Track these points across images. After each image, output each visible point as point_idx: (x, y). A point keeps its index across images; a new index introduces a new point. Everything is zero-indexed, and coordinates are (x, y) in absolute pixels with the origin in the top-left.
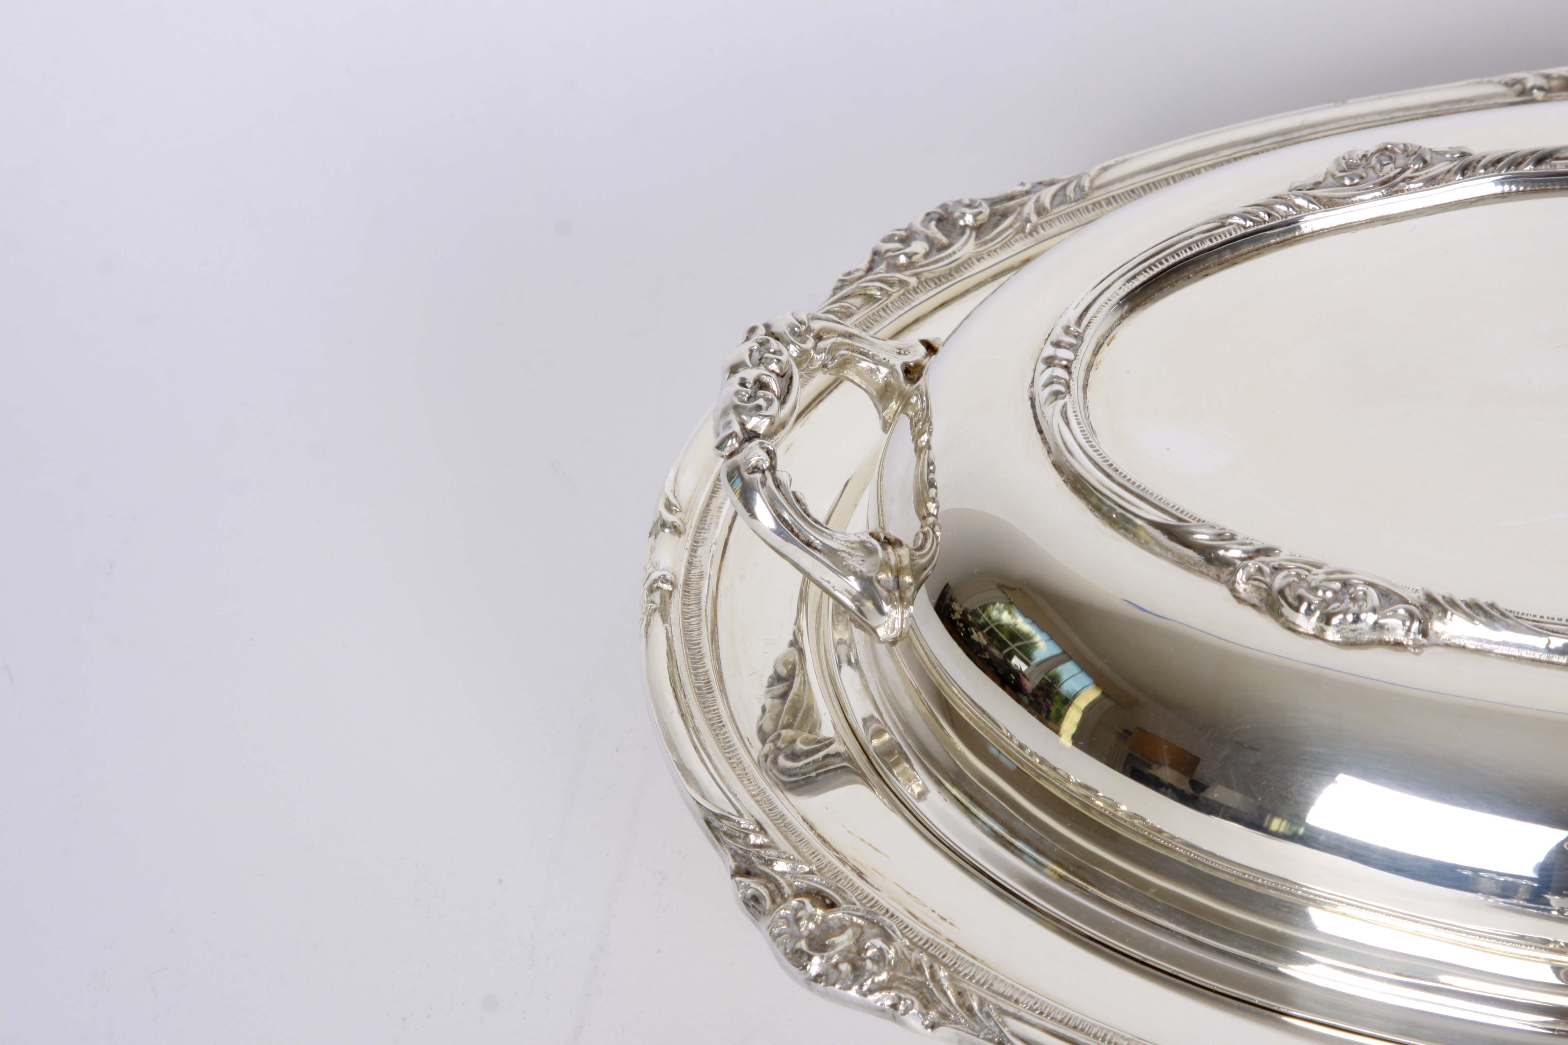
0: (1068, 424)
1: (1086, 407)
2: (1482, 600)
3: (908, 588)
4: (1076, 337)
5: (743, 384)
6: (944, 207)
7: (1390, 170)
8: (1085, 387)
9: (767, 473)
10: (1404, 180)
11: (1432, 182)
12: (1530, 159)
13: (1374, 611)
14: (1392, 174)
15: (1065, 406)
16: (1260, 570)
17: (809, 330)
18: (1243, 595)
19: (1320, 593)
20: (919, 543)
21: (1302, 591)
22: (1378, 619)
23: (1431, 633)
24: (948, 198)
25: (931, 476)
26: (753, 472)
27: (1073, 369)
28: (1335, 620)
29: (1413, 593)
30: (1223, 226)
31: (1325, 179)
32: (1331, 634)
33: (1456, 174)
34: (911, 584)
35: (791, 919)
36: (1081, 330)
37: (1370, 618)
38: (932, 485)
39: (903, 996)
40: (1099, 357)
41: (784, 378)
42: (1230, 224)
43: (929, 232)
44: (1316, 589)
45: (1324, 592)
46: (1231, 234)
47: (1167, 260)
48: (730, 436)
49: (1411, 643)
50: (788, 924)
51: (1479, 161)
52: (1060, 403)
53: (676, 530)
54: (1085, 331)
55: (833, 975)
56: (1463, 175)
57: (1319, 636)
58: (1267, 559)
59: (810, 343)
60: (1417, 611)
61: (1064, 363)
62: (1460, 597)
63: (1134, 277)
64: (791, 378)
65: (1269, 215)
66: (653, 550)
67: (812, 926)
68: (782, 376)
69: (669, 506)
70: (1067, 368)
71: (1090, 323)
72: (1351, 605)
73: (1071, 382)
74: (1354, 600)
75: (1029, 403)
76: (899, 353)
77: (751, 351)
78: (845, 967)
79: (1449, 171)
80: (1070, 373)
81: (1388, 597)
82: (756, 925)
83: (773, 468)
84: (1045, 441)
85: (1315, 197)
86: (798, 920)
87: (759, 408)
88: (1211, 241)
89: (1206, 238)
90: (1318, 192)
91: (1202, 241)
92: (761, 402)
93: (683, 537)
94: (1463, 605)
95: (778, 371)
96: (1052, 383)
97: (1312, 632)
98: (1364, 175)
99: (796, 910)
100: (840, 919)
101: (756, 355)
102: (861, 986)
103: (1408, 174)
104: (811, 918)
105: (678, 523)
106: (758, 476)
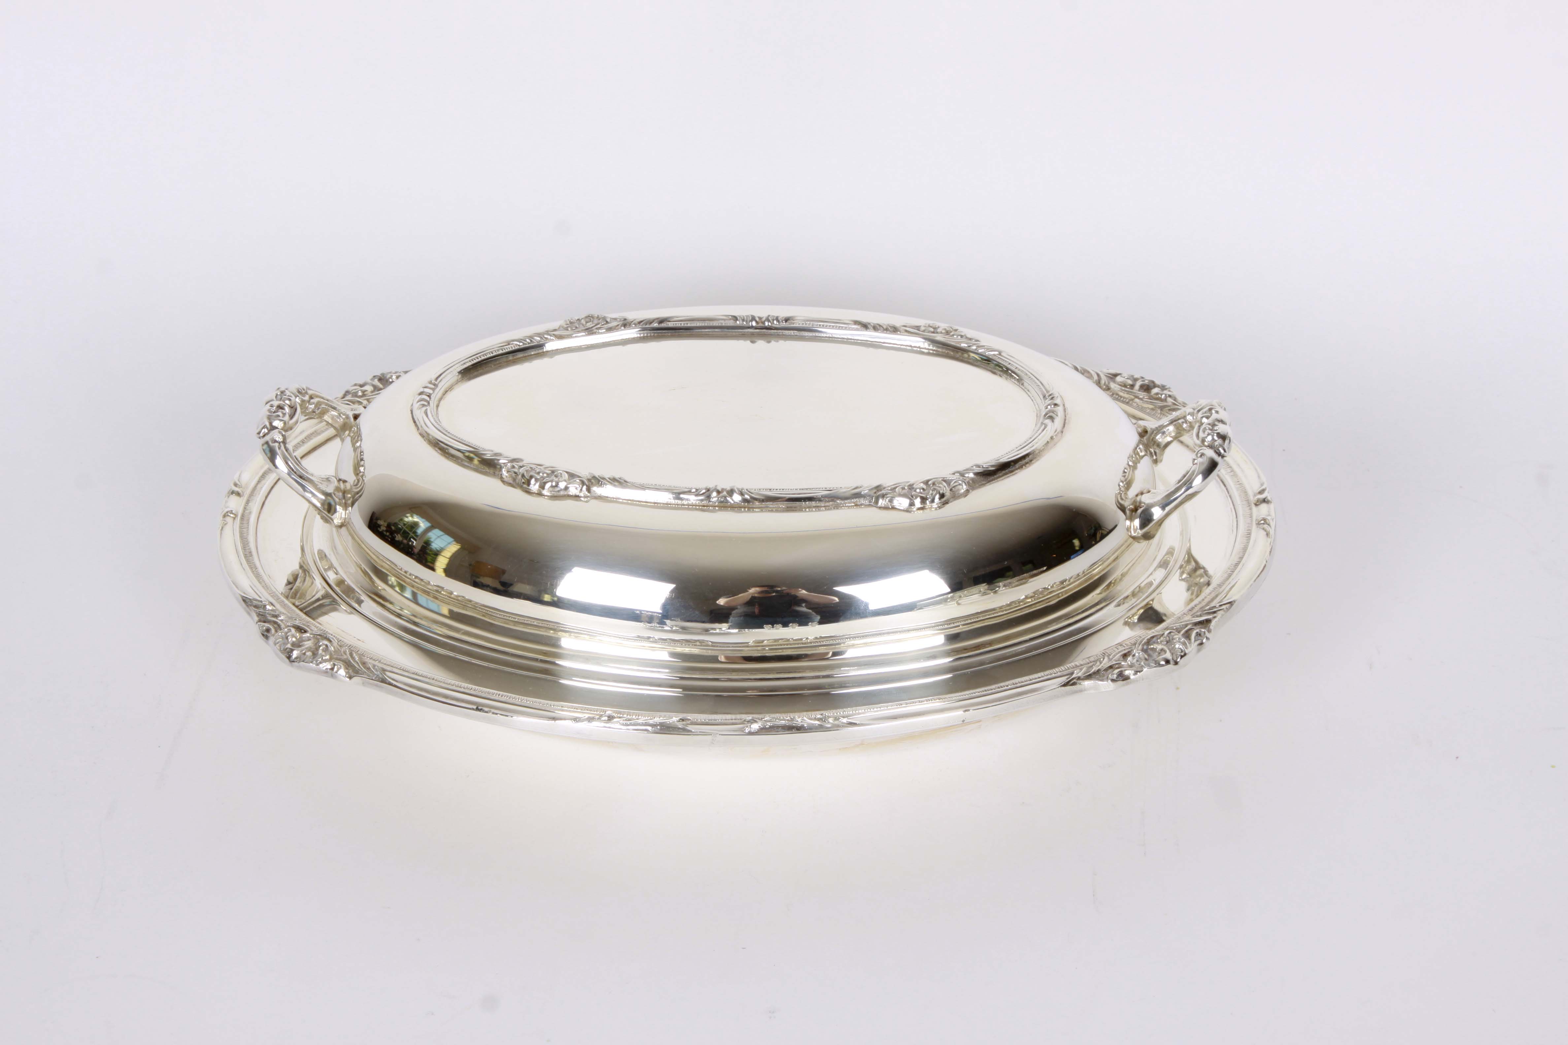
0: (427, 416)
1: (437, 414)
2: (617, 476)
3: (350, 499)
4: (434, 385)
5: (272, 406)
6: (383, 374)
7: (589, 325)
8: (438, 406)
9: (281, 444)
10: (596, 329)
11: (610, 330)
12: (656, 321)
13: (565, 481)
14: (591, 326)
15: (427, 409)
16: (513, 467)
17: (306, 393)
18: (506, 479)
19: (541, 474)
20: (356, 483)
21: (532, 473)
22: (567, 484)
23: (592, 491)
24: (385, 371)
25: (362, 456)
26: (274, 443)
27: (432, 397)
28: (548, 485)
29: (585, 473)
30: (509, 344)
31: (559, 328)
32: (545, 492)
33: (621, 326)
34: (350, 497)
35: (284, 636)
36: (436, 383)
37: (562, 485)
39: (336, 663)
40: (445, 396)
41: (293, 409)
42: (512, 344)
43: (374, 383)
44: (539, 473)
45: (543, 474)
46: (512, 348)
47: (480, 357)
48: (263, 428)
49: (582, 495)
50: (283, 638)
51: (632, 322)
52: (424, 408)
53: (238, 494)
54: (439, 383)
55: (303, 658)
56: (625, 327)
57: (540, 494)
58: (517, 463)
59: (307, 398)
60: (586, 482)
61: (428, 394)
62: (607, 475)
63: (464, 364)
64: (296, 410)
65: (531, 341)
66: (226, 502)
67: (294, 639)
68: (292, 408)
69: (236, 485)
70: (429, 396)
71: (441, 380)
72: (555, 478)
73: (430, 402)
74: (556, 476)
75: (410, 412)
76: (352, 410)
77: (277, 395)
78: (309, 654)
79: (618, 325)
80: (430, 398)
81: (572, 476)
82: (266, 642)
83: (284, 442)
84: (416, 425)
85: (554, 335)
86: (287, 638)
87: (278, 416)
88: (502, 350)
89: (500, 349)
90: (555, 333)
91: (498, 350)
92: (280, 413)
93: (242, 498)
94: (607, 479)
95: (289, 404)
96: (421, 401)
97: (536, 492)
98: (578, 326)
99: (286, 633)
100: (308, 637)
101: (279, 397)
102: (317, 661)
103: (599, 326)
104: (293, 636)
105: (240, 492)
106: (277, 445)
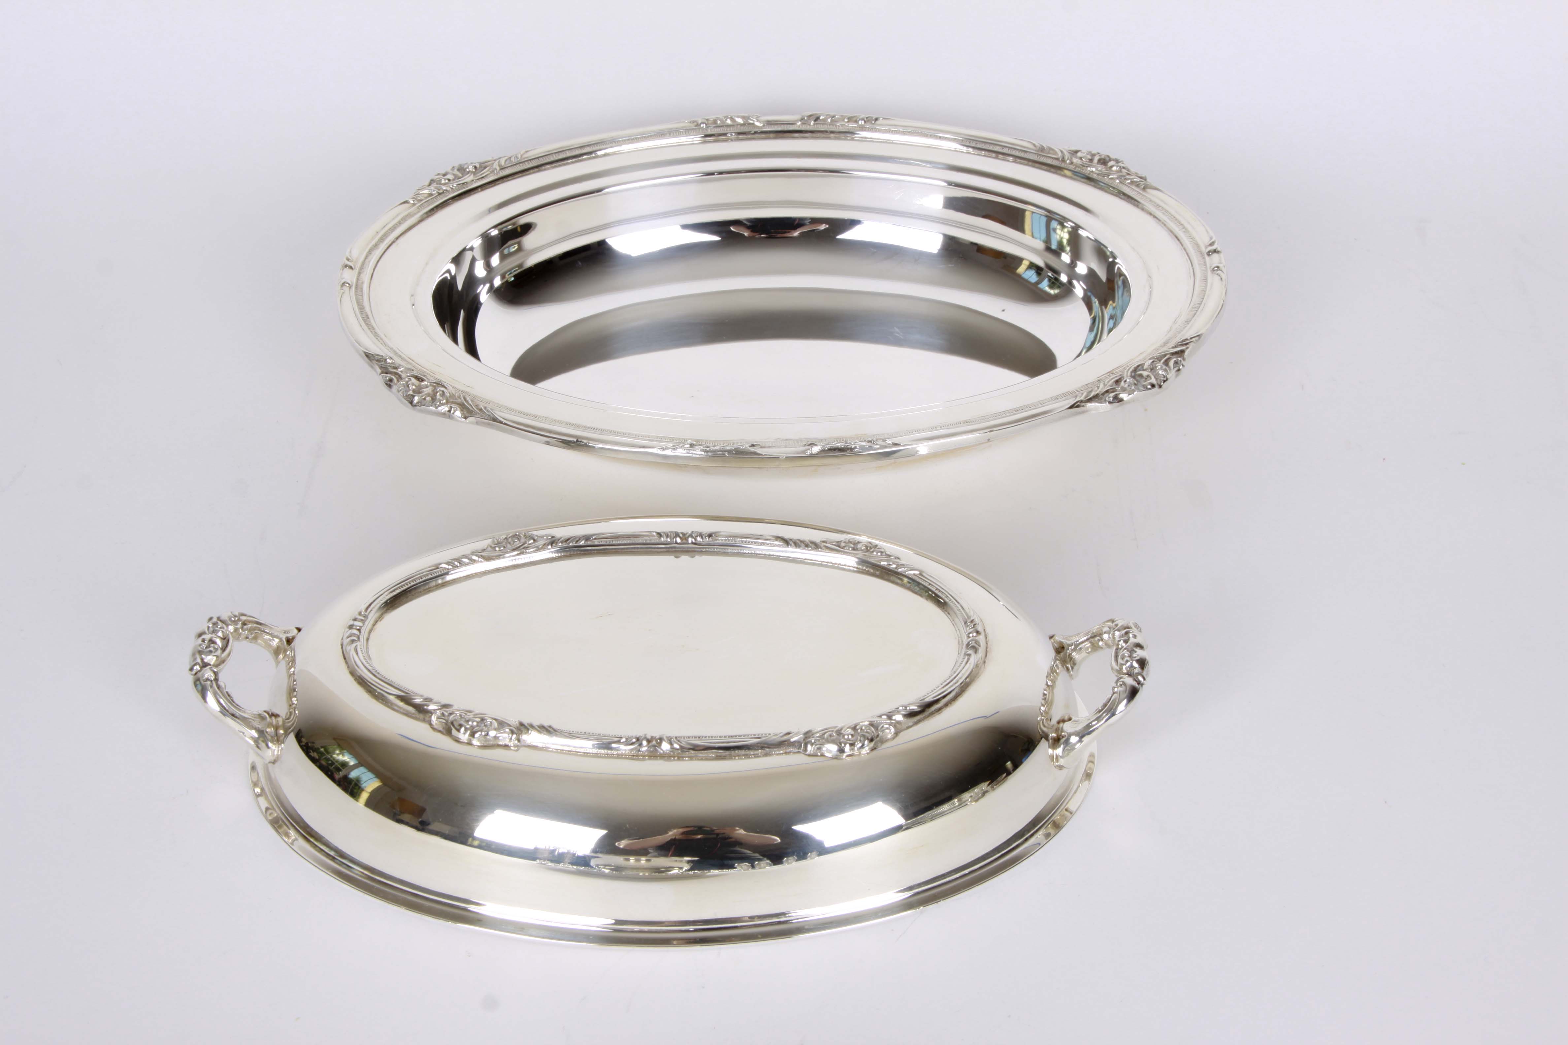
0: (357, 654)
1: (367, 648)
2: (546, 724)
3: (282, 736)
4: (364, 617)
5: (203, 641)
7: (517, 543)
8: (368, 639)
9: (214, 682)
10: (523, 548)
11: (537, 549)
12: (582, 538)
13: (495, 729)
14: (518, 546)
15: (356, 646)
16: (443, 714)
17: (239, 620)
18: (435, 727)
19: (470, 723)
20: (288, 716)
21: (462, 722)
22: (497, 734)
23: (521, 740)
25: (295, 686)
26: (206, 681)
27: (362, 631)
28: (477, 735)
29: (514, 721)
30: (438, 568)
31: (487, 548)
32: (475, 742)
33: (548, 545)
34: (283, 734)
36: (367, 614)
37: (492, 733)
38: (294, 690)
40: (376, 626)
41: (225, 640)
42: (441, 567)
44: (468, 721)
45: (473, 722)
46: (441, 572)
47: (410, 583)
48: (195, 664)
49: (512, 745)
51: (559, 540)
52: (354, 645)
54: (369, 614)
56: (552, 546)
57: (469, 743)
58: (447, 710)
59: (239, 626)
60: (515, 730)
61: (358, 628)
62: (536, 723)
63: (394, 591)
64: (228, 641)
65: (460, 563)
68: (224, 639)
70: (359, 630)
71: (371, 610)
72: (484, 728)
73: (360, 636)
74: (486, 726)
75: (340, 647)
76: (285, 633)
77: (209, 627)
79: (545, 544)
80: (360, 632)
81: (502, 724)
83: (216, 680)
84: (346, 663)
85: (481, 556)
87: (211, 652)
88: (431, 575)
89: (429, 574)
90: (483, 554)
91: (427, 575)
92: (211, 649)
94: (537, 727)
95: (222, 636)
96: (351, 636)
97: (466, 742)
98: (505, 546)
101: (211, 629)
103: (526, 545)
106: (209, 683)
